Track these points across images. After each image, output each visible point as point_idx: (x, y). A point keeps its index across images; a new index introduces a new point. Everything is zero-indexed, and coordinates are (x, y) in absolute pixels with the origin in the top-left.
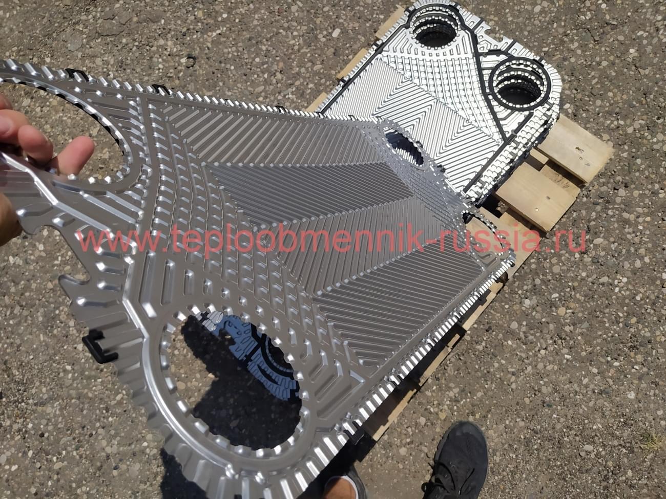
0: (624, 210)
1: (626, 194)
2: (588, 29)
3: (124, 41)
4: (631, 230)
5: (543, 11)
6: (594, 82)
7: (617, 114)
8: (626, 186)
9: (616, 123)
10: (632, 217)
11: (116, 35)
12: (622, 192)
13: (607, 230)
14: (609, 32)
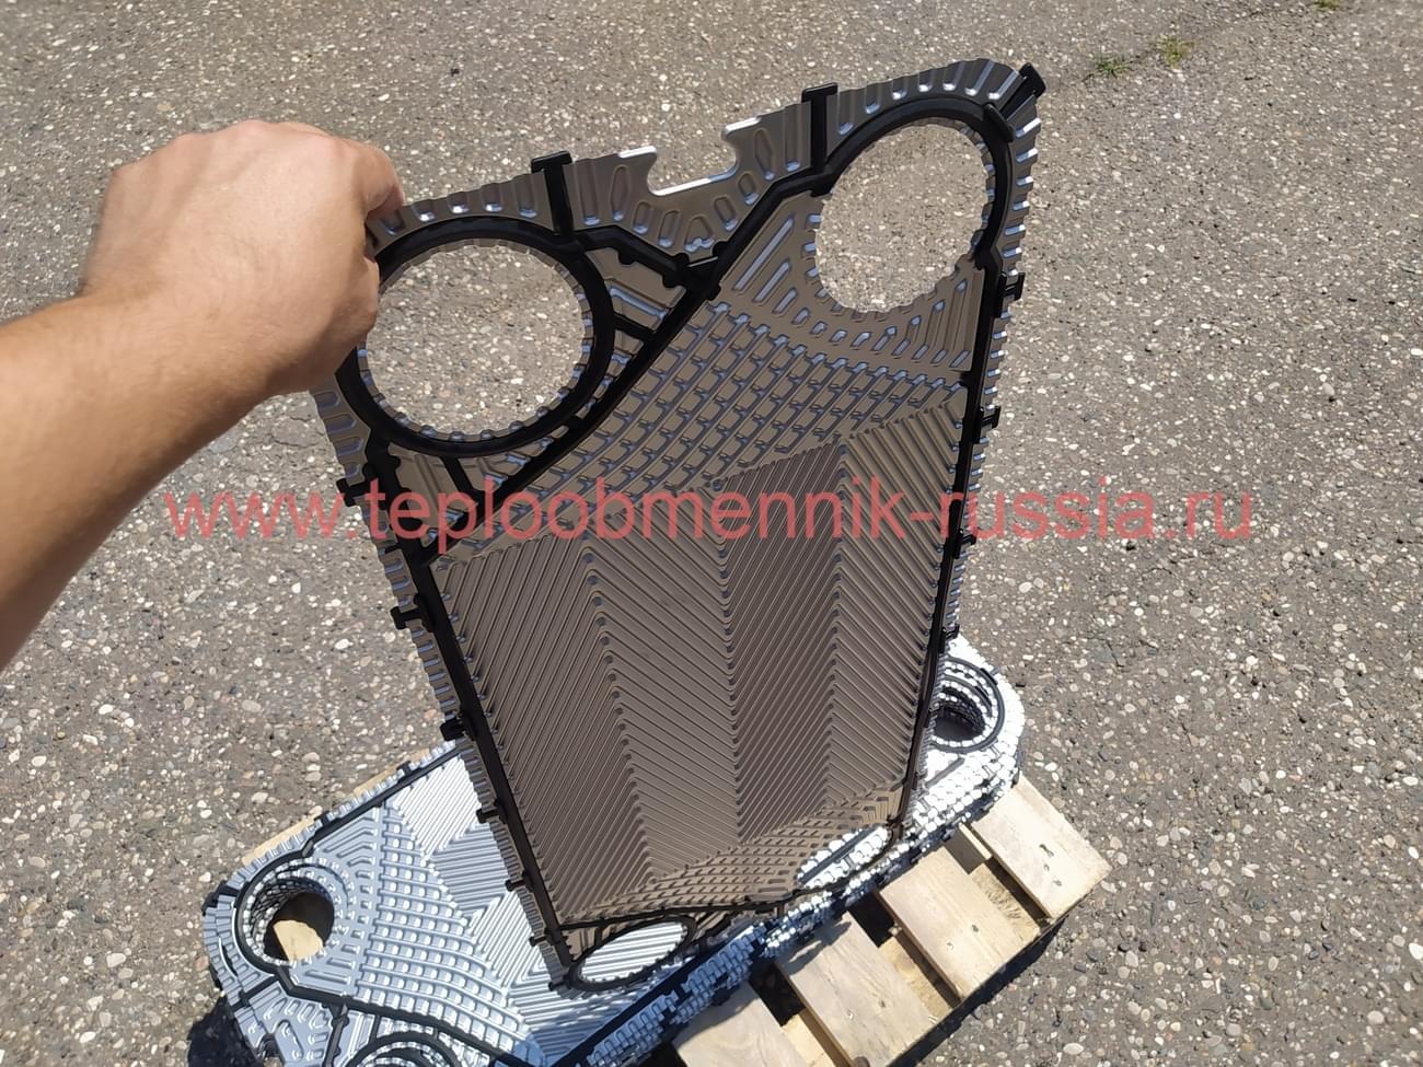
0: (1133, 997)
1: (1141, 964)
2: (1108, 642)
3: (311, 460)
4: (1140, 1041)
5: (1034, 593)
6: (1107, 735)
7: (1141, 804)
8: (1142, 949)
9: (1137, 820)
10: (1146, 1014)
11: (300, 447)
12: (1132, 958)
13: (1093, 1030)
14: (1143, 658)
